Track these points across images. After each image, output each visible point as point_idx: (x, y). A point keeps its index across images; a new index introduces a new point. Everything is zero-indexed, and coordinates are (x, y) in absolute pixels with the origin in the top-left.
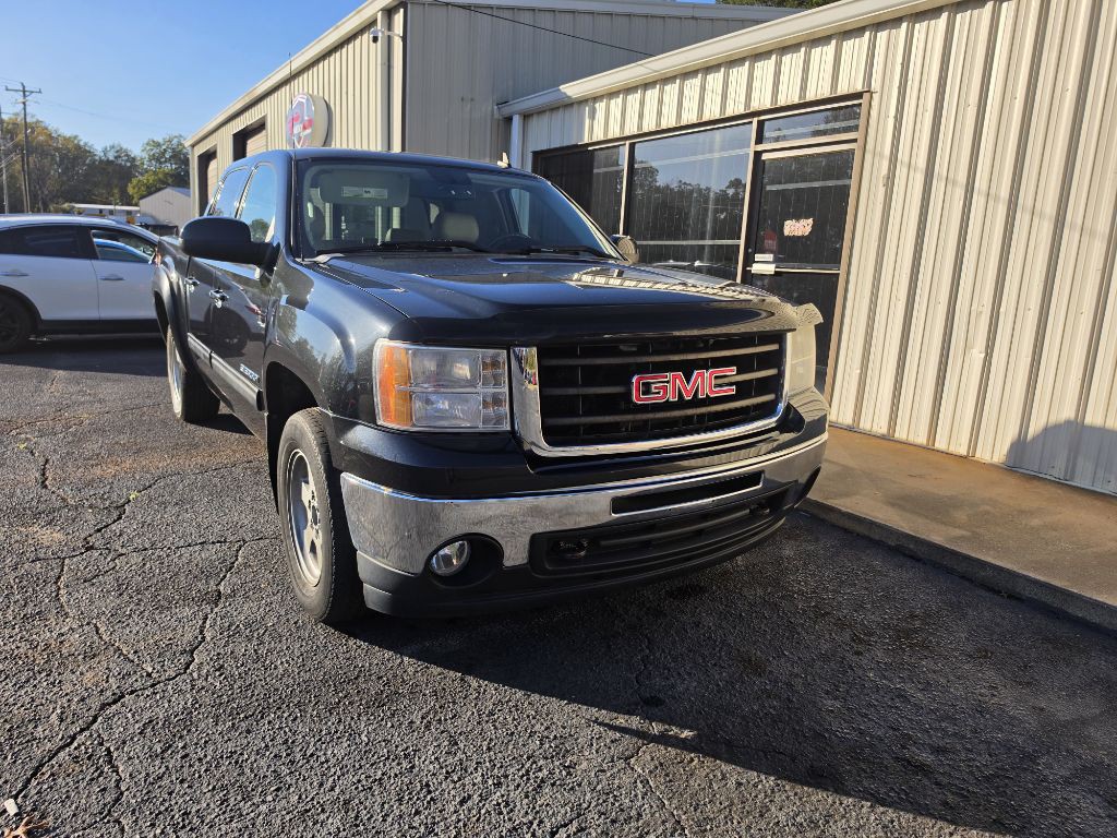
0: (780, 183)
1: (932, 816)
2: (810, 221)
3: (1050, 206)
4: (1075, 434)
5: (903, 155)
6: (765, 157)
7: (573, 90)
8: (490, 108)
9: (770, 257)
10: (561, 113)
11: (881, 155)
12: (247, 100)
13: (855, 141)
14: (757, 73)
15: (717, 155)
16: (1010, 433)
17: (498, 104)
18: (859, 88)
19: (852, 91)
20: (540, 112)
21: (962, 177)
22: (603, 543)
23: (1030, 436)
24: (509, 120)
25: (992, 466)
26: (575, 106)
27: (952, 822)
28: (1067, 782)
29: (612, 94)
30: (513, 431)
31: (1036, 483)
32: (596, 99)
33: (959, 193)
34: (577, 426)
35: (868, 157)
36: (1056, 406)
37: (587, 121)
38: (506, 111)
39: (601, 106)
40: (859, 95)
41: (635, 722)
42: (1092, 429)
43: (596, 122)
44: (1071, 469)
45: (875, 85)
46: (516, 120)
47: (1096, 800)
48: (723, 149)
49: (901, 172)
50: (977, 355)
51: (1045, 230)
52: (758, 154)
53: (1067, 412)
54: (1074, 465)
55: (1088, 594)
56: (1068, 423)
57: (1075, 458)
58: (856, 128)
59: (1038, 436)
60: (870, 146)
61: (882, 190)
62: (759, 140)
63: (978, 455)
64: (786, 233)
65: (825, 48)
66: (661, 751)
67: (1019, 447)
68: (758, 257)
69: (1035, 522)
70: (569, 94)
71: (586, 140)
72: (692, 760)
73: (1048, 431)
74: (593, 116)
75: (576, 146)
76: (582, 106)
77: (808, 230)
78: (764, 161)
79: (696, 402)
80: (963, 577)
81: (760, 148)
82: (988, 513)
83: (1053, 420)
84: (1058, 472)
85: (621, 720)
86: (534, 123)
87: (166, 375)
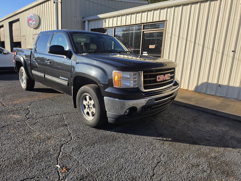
0: (148, 38)
1: (215, 147)
2: (155, 45)
3: (202, 43)
4: (207, 85)
5: (174, 33)
6: (145, 32)
7: (101, 16)
8: (80, 19)
9: (146, 52)
10: (97, 21)
11: (169, 33)
12: (14, 14)
13: (164, 30)
14: (143, 15)
15: (134, 32)
16: (195, 85)
17: (82, 18)
18: (165, 19)
19: (163, 20)
20: (92, 20)
21: (185, 38)
22: (152, 107)
23: (199, 85)
24: (85, 22)
25: (192, 91)
26: (101, 20)
27: (218, 147)
28: (230, 139)
29: (110, 18)
30: (138, 87)
31: (201, 93)
32: (106, 18)
33: (185, 41)
34: (148, 86)
35: (167, 33)
36: (203, 80)
37: (104, 23)
38: (84, 20)
39: (107, 20)
40: (165, 21)
41: (161, 138)
42: (210, 83)
43: (106, 23)
44: (206, 91)
45: (168, 19)
46: (87, 22)
47: (235, 141)
48: (135, 30)
49: (173, 36)
50: (189, 71)
51: (201, 48)
52: (143, 32)
53: (205, 81)
54: (207, 90)
55: (220, 111)
56: (206, 82)
57: (207, 89)
58: (164, 27)
59: (200, 85)
60: (167, 31)
61: (169, 40)
62: (144, 29)
63: (189, 89)
64: (150, 48)
65: (157, 11)
66: (168, 142)
67: (197, 87)
68: (144, 52)
69: (205, 100)
70: (100, 17)
71: (104, 27)
72: (174, 143)
73: (202, 84)
74: (105, 22)
75: (102, 28)
76: (102, 20)
77: (154, 47)
78: (144, 33)
79: (165, 81)
80: (198, 110)
81: (144, 30)
82: (197, 99)
83: (203, 82)
84: (204, 91)
85: (158, 138)
86: (91, 23)
87: (19, 80)
